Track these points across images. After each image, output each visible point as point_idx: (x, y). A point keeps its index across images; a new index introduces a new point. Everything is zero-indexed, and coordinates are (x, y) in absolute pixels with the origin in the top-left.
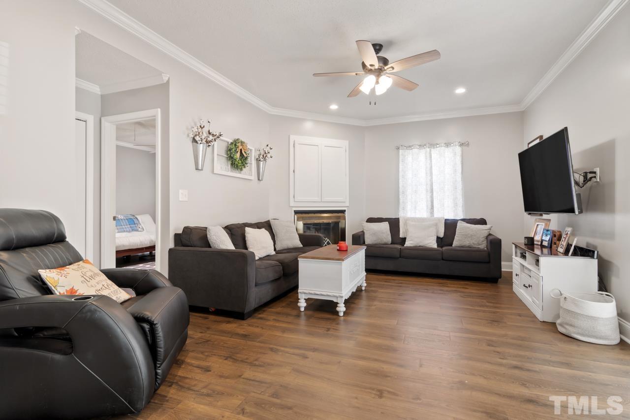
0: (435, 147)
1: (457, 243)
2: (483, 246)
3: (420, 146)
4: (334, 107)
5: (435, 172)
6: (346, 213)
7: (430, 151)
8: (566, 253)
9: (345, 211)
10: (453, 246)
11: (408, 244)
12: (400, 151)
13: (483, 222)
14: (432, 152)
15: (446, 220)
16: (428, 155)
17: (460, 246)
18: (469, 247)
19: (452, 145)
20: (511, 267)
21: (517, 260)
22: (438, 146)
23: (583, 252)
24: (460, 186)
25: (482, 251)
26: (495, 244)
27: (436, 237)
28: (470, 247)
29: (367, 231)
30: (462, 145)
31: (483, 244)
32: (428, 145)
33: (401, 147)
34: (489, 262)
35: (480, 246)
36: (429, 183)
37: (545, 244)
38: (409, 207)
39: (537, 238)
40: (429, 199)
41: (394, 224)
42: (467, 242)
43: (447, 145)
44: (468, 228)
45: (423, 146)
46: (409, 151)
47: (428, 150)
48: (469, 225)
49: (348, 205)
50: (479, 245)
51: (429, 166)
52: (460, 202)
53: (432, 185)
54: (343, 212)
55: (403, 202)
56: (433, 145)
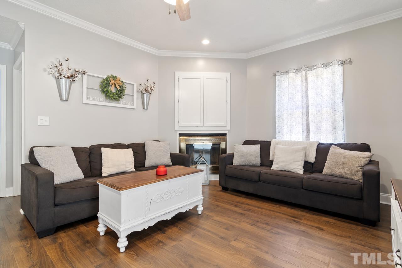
0: (313, 69)
1: (327, 170)
2: (358, 177)
3: (297, 70)
4: (206, 42)
5: (311, 94)
6: (228, 135)
7: (306, 73)
9: (226, 134)
10: (323, 173)
11: (274, 167)
12: (277, 77)
13: (365, 148)
14: (308, 75)
15: (320, 144)
16: (304, 78)
17: (331, 174)
18: (340, 176)
19: (331, 64)
22: (315, 67)
24: (340, 108)
27: (303, 162)
28: (342, 177)
29: (236, 153)
30: (343, 63)
31: (356, 175)
32: (303, 68)
33: (277, 73)
34: (361, 199)
35: (353, 177)
36: (305, 106)
38: (285, 130)
40: (305, 123)
41: (265, 147)
42: (338, 171)
43: (326, 65)
44: (341, 154)
45: (300, 70)
46: (286, 76)
47: (304, 72)
48: (343, 151)
49: (229, 129)
50: (352, 175)
51: (304, 90)
52: (341, 124)
53: (307, 107)
54: (225, 135)
55: (279, 126)
56: (310, 68)
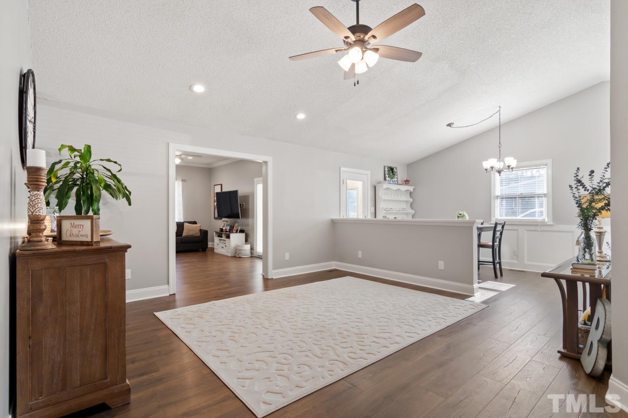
2: (199, 234)
8: (237, 232)
10: (183, 236)
13: (195, 223)
15: (177, 222)
17: (187, 235)
18: (192, 235)
20: (213, 245)
21: (217, 239)
23: (242, 231)
25: (198, 236)
26: (204, 234)
30: (182, 181)
34: (203, 242)
37: (227, 230)
39: (224, 228)
42: (191, 233)
48: (190, 225)
50: (197, 234)
